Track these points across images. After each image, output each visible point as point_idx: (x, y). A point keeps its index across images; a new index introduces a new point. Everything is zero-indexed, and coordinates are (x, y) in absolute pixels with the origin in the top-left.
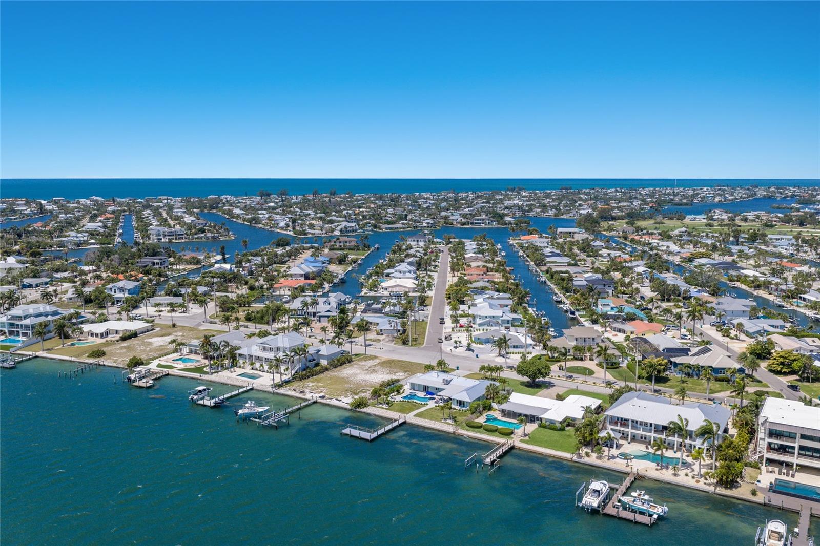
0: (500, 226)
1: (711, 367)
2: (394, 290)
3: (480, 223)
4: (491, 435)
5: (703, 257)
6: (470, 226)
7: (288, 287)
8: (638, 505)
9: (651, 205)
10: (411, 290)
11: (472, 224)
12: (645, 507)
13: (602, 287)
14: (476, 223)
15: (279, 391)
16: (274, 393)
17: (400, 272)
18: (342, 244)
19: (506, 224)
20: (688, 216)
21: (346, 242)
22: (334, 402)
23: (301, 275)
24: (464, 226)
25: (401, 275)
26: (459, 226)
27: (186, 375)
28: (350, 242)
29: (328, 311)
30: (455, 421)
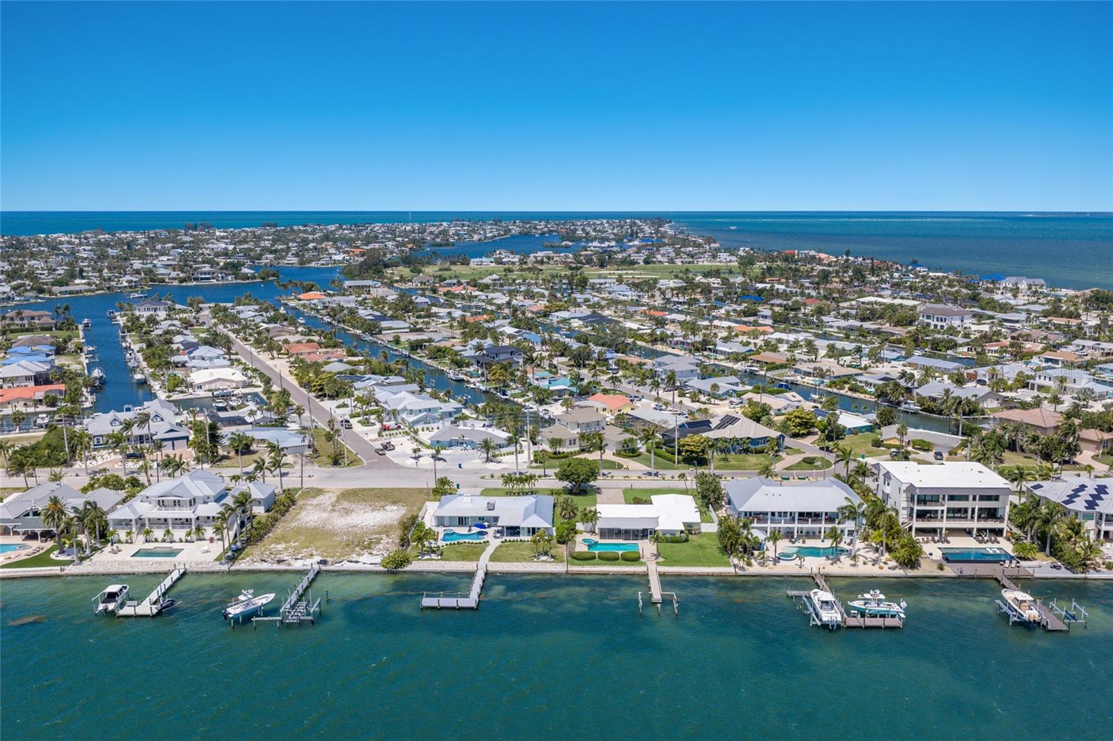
0: (238, 281)
1: (748, 438)
2: (213, 386)
3: (209, 279)
4: (615, 565)
5: (560, 310)
6: (195, 283)
7: (23, 399)
8: (873, 607)
9: (410, 246)
10: (241, 385)
11: (196, 279)
12: (883, 608)
13: (508, 356)
14: (202, 279)
15: (236, 567)
16: (229, 572)
18: (25, 322)
19: (248, 278)
20: (473, 260)
21: (33, 318)
22: (347, 566)
23: (28, 378)
24: (185, 284)
26: (176, 283)
27: (23, 574)
28: (40, 317)
29: (172, 431)
30: (553, 557)
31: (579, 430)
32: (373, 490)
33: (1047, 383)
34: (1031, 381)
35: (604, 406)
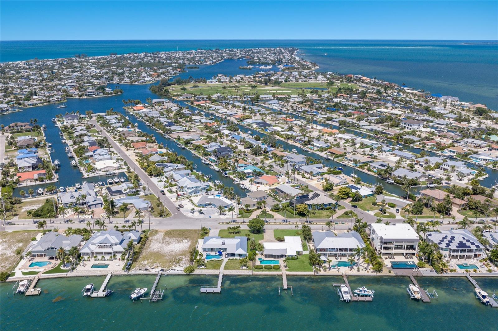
0: (105, 96)
1: (323, 204)
2: (106, 170)
3: (92, 95)
4: (271, 271)
5: (247, 119)
6: (86, 97)
8: (362, 292)
9: (179, 70)
10: (117, 168)
11: (86, 95)
13: (227, 152)
14: (89, 95)
15: (130, 273)
17: (100, 155)
18: (19, 128)
19: (109, 94)
20: (208, 80)
21: (22, 126)
22: (172, 272)
23: (29, 167)
24: (81, 98)
25: (101, 157)
26: (77, 97)
27: (52, 277)
28: (25, 126)
29: (95, 201)
30: (247, 267)
31: (256, 200)
32: (177, 230)
33: (447, 167)
34: (441, 166)
35: (266, 183)
